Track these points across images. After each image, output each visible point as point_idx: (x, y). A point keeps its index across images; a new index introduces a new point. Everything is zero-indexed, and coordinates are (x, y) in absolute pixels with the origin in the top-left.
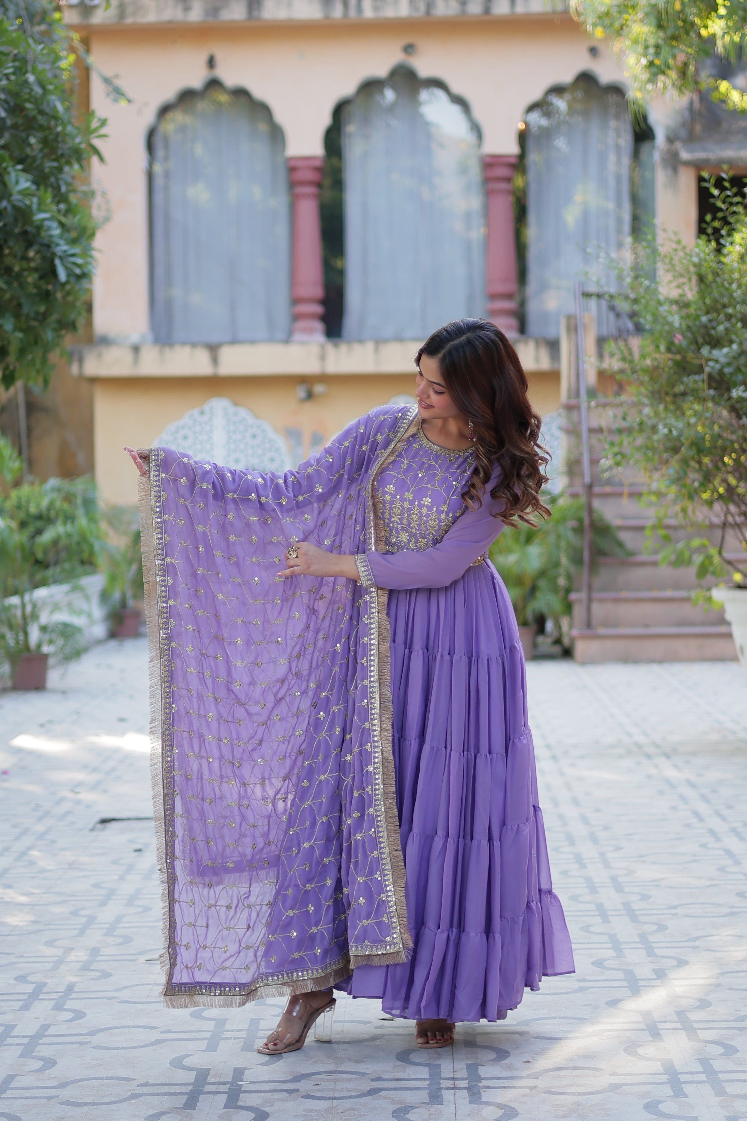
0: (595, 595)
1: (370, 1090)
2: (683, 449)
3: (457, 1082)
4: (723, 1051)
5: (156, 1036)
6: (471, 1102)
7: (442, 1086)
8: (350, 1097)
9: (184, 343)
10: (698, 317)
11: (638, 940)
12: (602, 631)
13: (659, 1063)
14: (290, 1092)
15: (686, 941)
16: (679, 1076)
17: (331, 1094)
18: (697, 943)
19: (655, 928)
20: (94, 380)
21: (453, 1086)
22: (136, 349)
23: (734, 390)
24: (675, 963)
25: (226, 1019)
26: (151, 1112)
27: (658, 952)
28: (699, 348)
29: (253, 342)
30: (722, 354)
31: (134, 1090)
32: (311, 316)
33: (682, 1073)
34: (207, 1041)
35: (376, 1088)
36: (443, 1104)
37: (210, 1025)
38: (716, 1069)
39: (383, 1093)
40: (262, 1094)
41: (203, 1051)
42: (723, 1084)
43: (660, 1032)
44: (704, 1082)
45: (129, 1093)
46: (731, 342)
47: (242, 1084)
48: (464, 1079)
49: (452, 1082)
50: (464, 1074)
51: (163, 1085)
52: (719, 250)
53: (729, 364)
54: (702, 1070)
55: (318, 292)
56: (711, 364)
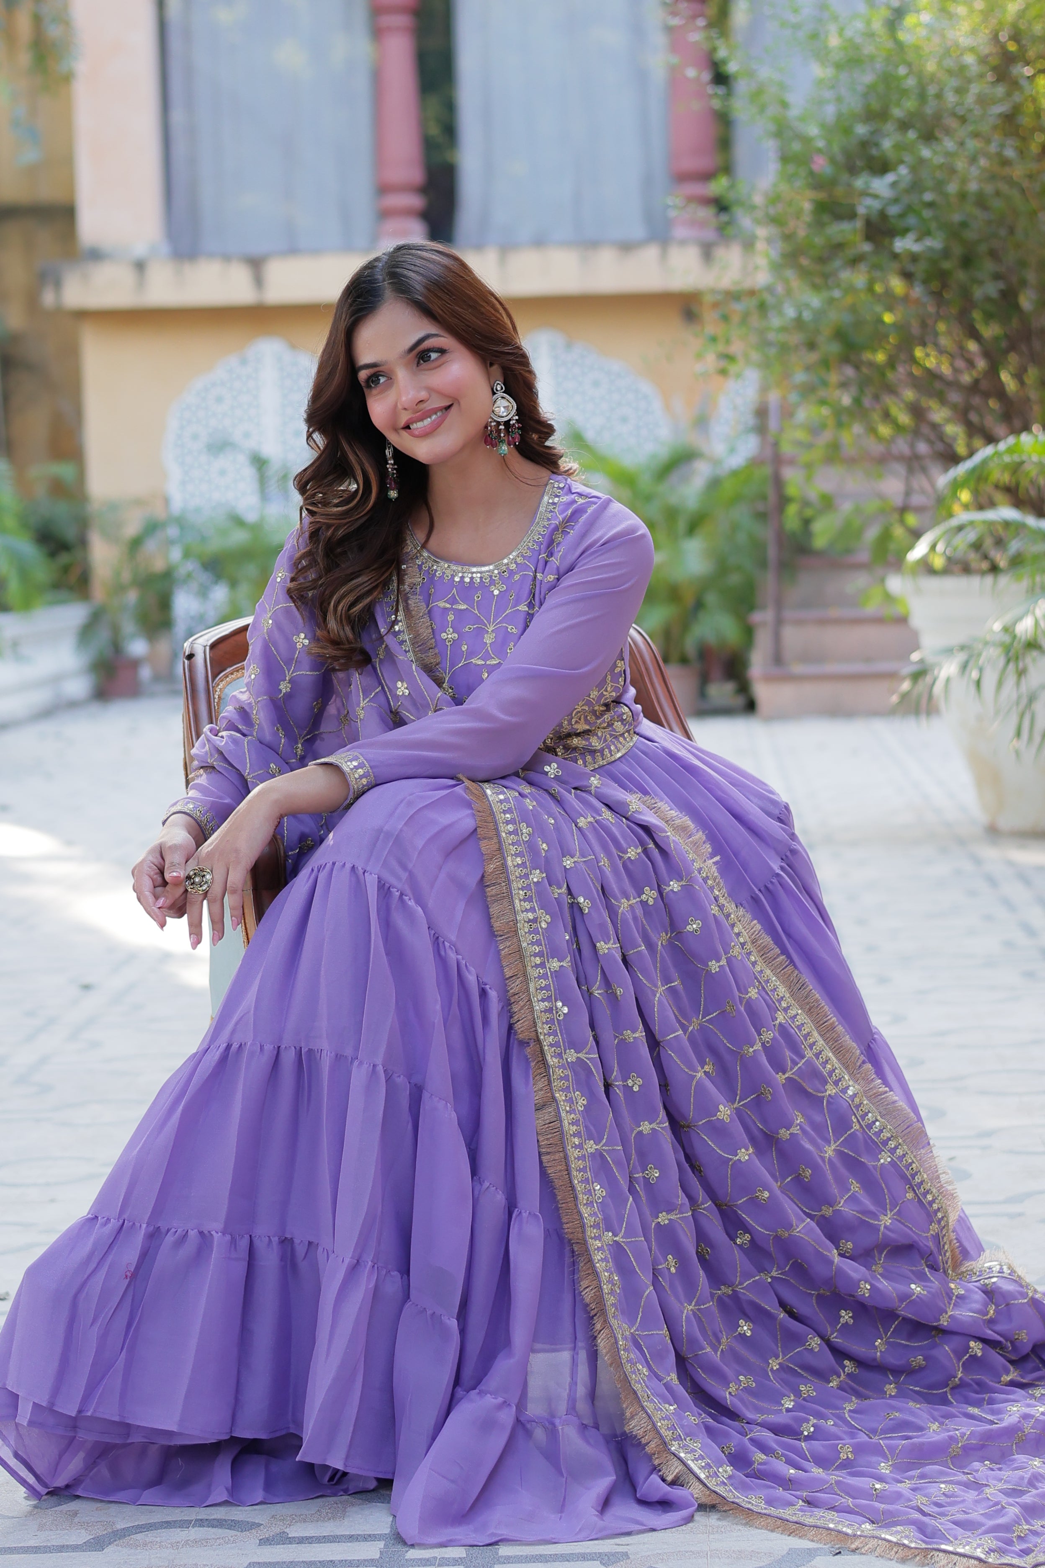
0: (788, 614)
2: (822, 343)
9: (211, 255)
10: (851, 127)
12: (798, 669)
20: (83, 315)
22: (140, 266)
23: (899, 240)
28: (852, 177)
29: (316, 251)
30: (881, 185)
32: (407, 212)
46: (900, 164)
53: (896, 201)
55: (415, 174)
56: (869, 202)
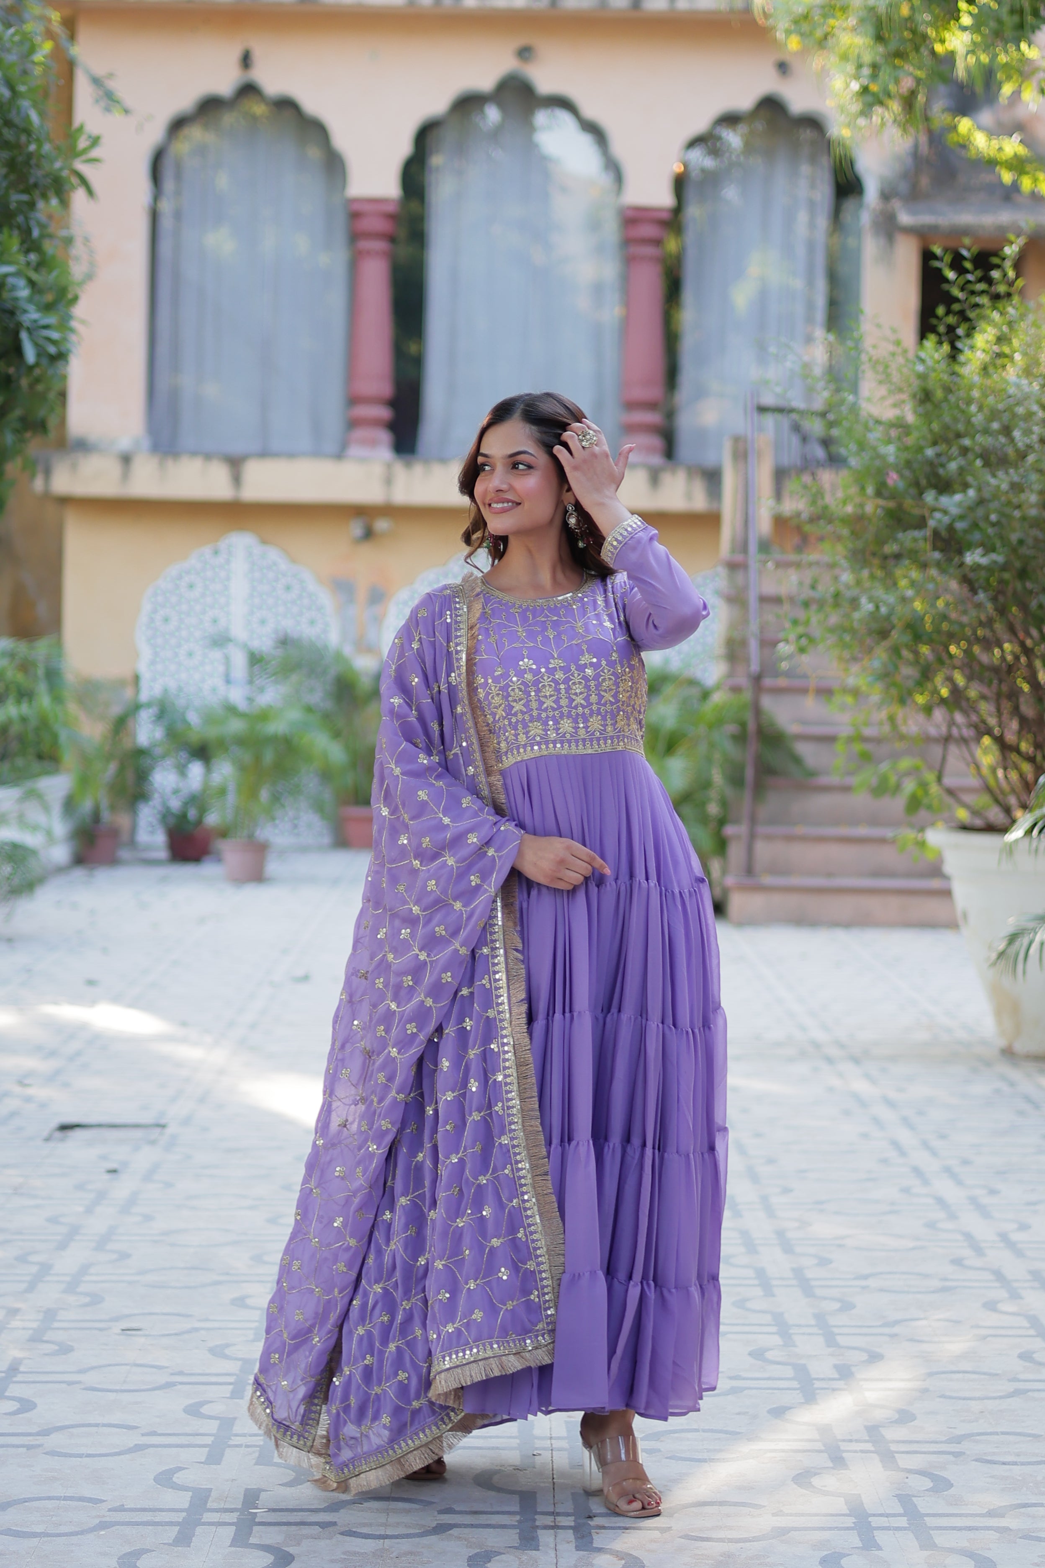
0: (761, 829)
1: (436, 1527)
2: (895, 635)
3: (559, 1518)
4: (931, 1485)
5: (134, 1439)
6: (578, 1548)
7: (538, 1523)
8: (408, 1536)
9: (194, 453)
10: (920, 449)
11: (813, 1322)
12: (767, 880)
13: (842, 1499)
14: (324, 1525)
15: (880, 1326)
16: (870, 1519)
17: (381, 1531)
18: (896, 1330)
19: (837, 1305)
20: (65, 501)
21: (553, 1524)
22: (126, 459)
23: (968, 554)
24: (864, 1357)
25: (235, 1419)
26: (127, 1549)
27: (840, 1340)
28: (921, 493)
29: (291, 455)
30: (953, 503)
31: (104, 1516)
32: (375, 422)
33: (874, 1515)
34: (207, 1449)
35: (445, 1524)
36: (538, 1550)
37: (212, 1426)
38: (922, 1511)
39: (455, 1532)
40: (284, 1528)
41: (202, 1463)
42: (931, 1532)
43: (844, 1455)
44: (905, 1529)
45: (97, 1521)
46: (966, 486)
47: (256, 1513)
48: (568, 1515)
49: (551, 1518)
50: (569, 1507)
51: (144, 1510)
52: (954, 355)
53: (962, 517)
54: (901, 1511)
55: (384, 388)
56: (938, 515)
